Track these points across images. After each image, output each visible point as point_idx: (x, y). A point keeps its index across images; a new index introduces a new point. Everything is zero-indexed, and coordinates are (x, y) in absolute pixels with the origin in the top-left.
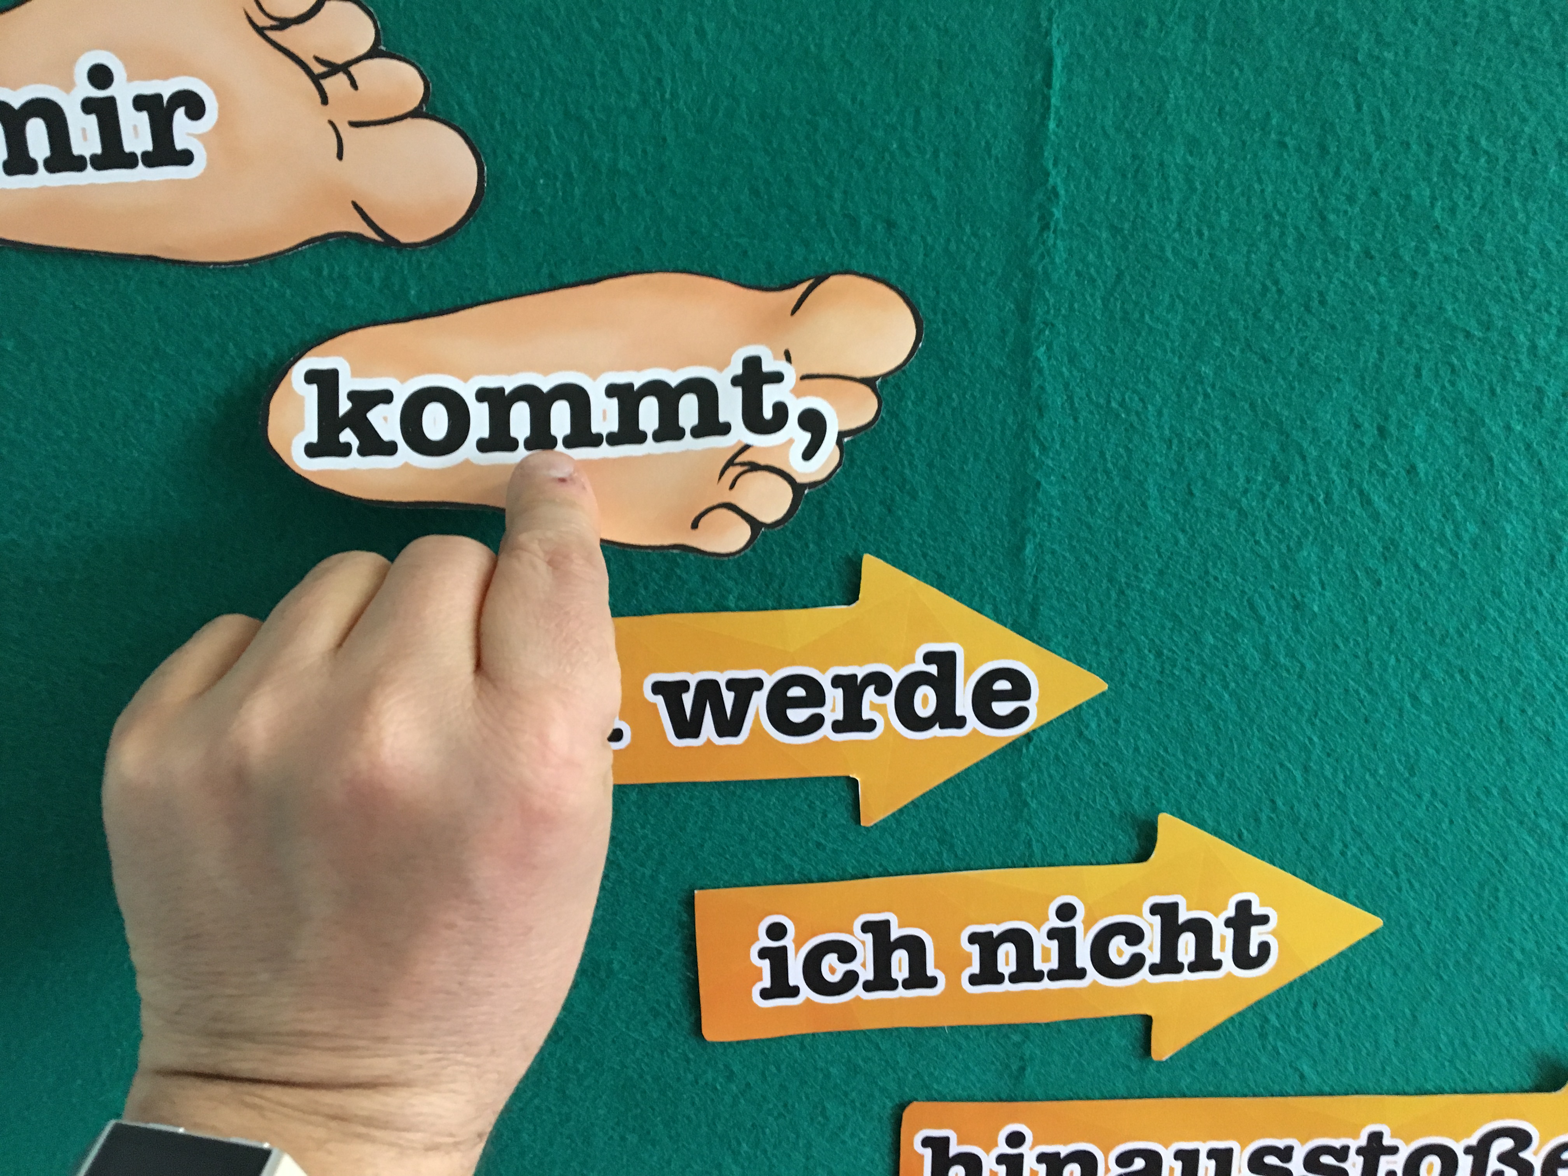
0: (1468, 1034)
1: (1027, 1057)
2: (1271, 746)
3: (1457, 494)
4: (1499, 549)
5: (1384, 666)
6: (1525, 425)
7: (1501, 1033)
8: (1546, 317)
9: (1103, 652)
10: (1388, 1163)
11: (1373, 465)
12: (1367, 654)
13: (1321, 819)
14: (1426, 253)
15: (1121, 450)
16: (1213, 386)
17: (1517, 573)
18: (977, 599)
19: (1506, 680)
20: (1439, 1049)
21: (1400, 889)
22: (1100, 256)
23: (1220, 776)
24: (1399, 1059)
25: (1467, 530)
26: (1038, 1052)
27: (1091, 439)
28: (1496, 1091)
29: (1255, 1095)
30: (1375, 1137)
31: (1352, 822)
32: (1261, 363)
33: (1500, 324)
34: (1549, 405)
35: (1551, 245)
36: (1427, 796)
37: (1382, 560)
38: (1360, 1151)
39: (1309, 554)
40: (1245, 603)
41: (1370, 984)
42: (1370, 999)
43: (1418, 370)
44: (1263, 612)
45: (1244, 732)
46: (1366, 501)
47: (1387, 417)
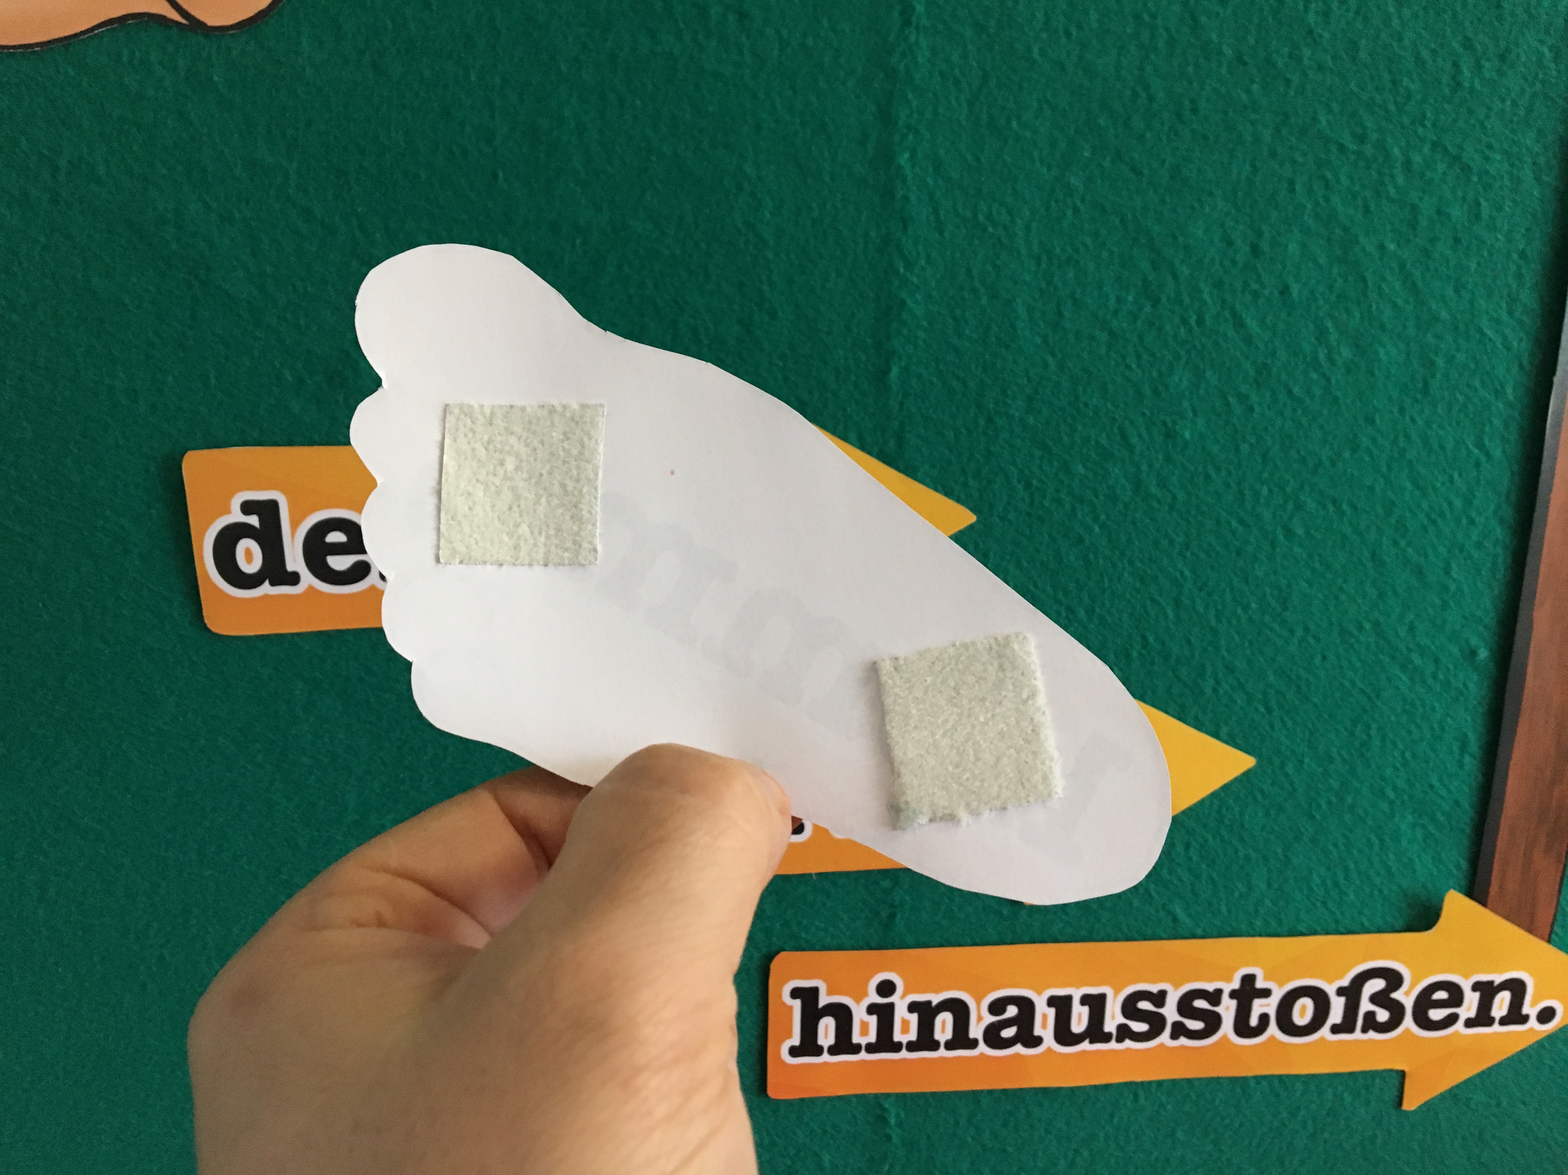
0: (1340, 875)
1: (896, 903)
2: (1142, 580)
3: (1332, 317)
4: (1372, 374)
5: (1256, 495)
6: (1399, 245)
7: (1372, 873)
8: (1420, 130)
9: (971, 482)
10: (1262, 1006)
11: (1246, 284)
12: (1239, 484)
13: (1193, 656)
14: (1300, 60)
15: (990, 268)
16: (1083, 200)
17: (1390, 399)
18: (841, 427)
19: (1380, 510)
20: (1311, 889)
21: (1272, 727)
22: (965, 57)
23: (1090, 611)
24: (1272, 901)
25: (1340, 354)
26: (907, 898)
27: (958, 255)
28: (1367, 931)
29: (1128, 939)
30: (1249, 980)
31: (1223, 658)
32: (1131, 175)
33: (1374, 136)
34: (1423, 222)
35: (1425, 54)
36: (1299, 632)
37: (1255, 385)
38: (1233, 994)
39: (1181, 380)
40: (1116, 430)
41: (1242, 825)
42: (1242, 840)
43: (1291, 183)
44: (1134, 440)
45: (1114, 565)
46: (1239, 324)
47: (1259, 234)
